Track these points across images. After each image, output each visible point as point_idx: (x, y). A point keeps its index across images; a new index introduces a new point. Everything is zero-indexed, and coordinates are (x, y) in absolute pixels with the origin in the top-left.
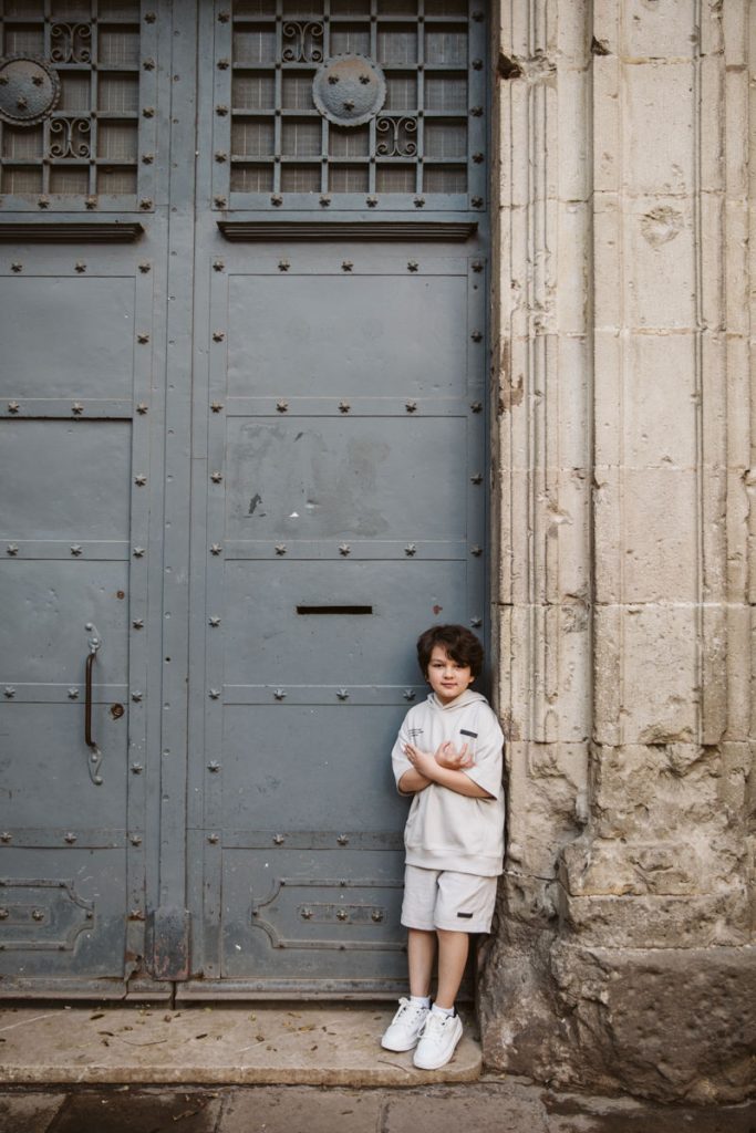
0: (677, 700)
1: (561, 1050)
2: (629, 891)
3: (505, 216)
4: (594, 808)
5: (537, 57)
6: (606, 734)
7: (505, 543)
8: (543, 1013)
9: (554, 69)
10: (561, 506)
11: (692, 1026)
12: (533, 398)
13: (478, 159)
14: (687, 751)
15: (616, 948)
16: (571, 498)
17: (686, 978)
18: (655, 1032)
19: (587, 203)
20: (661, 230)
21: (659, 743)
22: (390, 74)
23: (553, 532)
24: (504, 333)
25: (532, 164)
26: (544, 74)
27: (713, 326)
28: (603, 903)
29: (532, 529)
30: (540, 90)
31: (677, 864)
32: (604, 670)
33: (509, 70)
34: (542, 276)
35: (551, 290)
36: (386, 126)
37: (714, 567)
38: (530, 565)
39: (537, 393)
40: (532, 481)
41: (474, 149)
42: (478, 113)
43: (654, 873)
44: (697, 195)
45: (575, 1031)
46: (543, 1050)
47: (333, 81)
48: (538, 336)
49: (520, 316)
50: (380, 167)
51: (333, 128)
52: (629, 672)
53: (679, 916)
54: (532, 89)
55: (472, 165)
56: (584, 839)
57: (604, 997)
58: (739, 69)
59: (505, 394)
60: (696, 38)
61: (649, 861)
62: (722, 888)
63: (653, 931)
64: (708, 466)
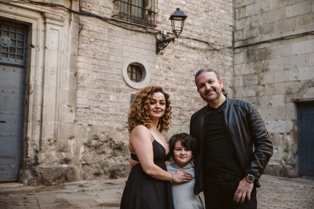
0: (51, 135)
1: (35, 181)
2: (45, 159)
3: (31, 68)
4: (40, 149)
5: (37, 46)
6: (43, 139)
7: (29, 113)
8: (32, 177)
9: (39, 48)
10: (38, 108)
11: (52, 175)
12: (34, 94)
13: (25, 56)
14: (52, 141)
15: (44, 166)
16: (39, 108)
17: (52, 169)
18: (48, 176)
19: (44, 68)
20: (52, 73)
21: (49, 140)
22: (12, 40)
23: (36, 112)
24: (31, 84)
25: (36, 61)
26: (38, 49)
27: (58, 86)
28: (43, 161)
29: (33, 111)
30: (38, 51)
31: (51, 155)
32: (43, 130)
33: (32, 46)
34: (37, 77)
35: (38, 79)
36: (11, 48)
37: (57, 118)
38: (33, 116)
39: (35, 93)
40: (34, 105)
41: (24, 54)
42: (25, 49)
43: (48, 157)
44: (57, 69)
45: (38, 178)
46: (32, 182)
47: (3, 40)
48: (35, 86)
49: (33, 82)
50: (10, 54)
51: (3, 47)
52: (46, 131)
53: (52, 162)
54: (36, 51)
55: (24, 56)
56: (39, 153)
57: (42, 172)
58: (63, 53)
59: (30, 92)
60: (58, 48)
61: (48, 155)
62: (56, 159)
63: (48, 164)
64: (57, 104)
